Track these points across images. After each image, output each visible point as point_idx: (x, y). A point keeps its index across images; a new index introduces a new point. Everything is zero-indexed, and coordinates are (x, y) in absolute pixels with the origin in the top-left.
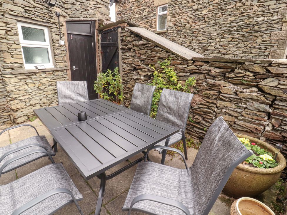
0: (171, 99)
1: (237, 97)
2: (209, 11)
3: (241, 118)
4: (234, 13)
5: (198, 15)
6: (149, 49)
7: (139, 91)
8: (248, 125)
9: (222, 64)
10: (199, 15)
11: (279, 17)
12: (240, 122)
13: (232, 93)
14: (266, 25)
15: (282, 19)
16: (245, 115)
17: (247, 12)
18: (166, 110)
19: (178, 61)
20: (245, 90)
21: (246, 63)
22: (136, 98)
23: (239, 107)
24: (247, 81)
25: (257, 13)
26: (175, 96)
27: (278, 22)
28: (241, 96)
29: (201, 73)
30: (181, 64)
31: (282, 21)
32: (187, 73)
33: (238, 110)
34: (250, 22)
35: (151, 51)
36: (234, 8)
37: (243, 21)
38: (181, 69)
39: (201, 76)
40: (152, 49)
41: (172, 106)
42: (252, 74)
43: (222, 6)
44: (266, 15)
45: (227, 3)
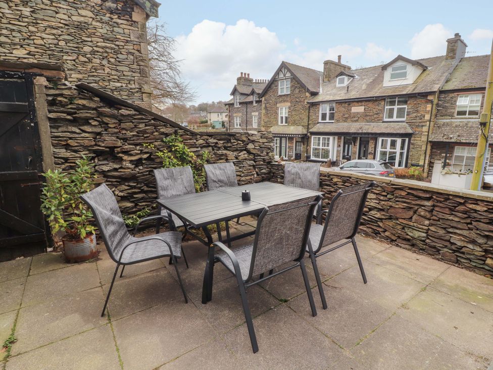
0: (218, 172)
1: (238, 160)
2: (29, 53)
3: (242, 175)
4: (78, 68)
5: (4, 55)
6: (143, 123)
7: (166, 179)
8: (247, 178)
9: (223, 137)
10: (7, 55)
11: (137, 86)
12: (243, 178)
13: (234, 158)
14: (127, 92)
15: (140, 89)
16: (245, 172)
17: (98, 71)
18: (217, 185)
19: (188, 136)
20: (240, 154)
21: (237, 135)
22: (165, 189)
23: (240, 168)
24: (240, 148)
25: (112, 77)
26: (220, 169)
27: (137, 92)
28: (240, 158)
29: (209, 146)
30: (190, 139)
31: (141, 91)
32: (197, 147)
33: (240, 169)
34: (107, 86)
35: (146, 126)
36: (77, 61)
37: (95, 83)
38: (191, 145)
39: (210, 148)
40: (147, 122)
41: (222, 178)
42: (241, 143)
43: (54, 53)
44: (123, 82)
45: (62, 51)
